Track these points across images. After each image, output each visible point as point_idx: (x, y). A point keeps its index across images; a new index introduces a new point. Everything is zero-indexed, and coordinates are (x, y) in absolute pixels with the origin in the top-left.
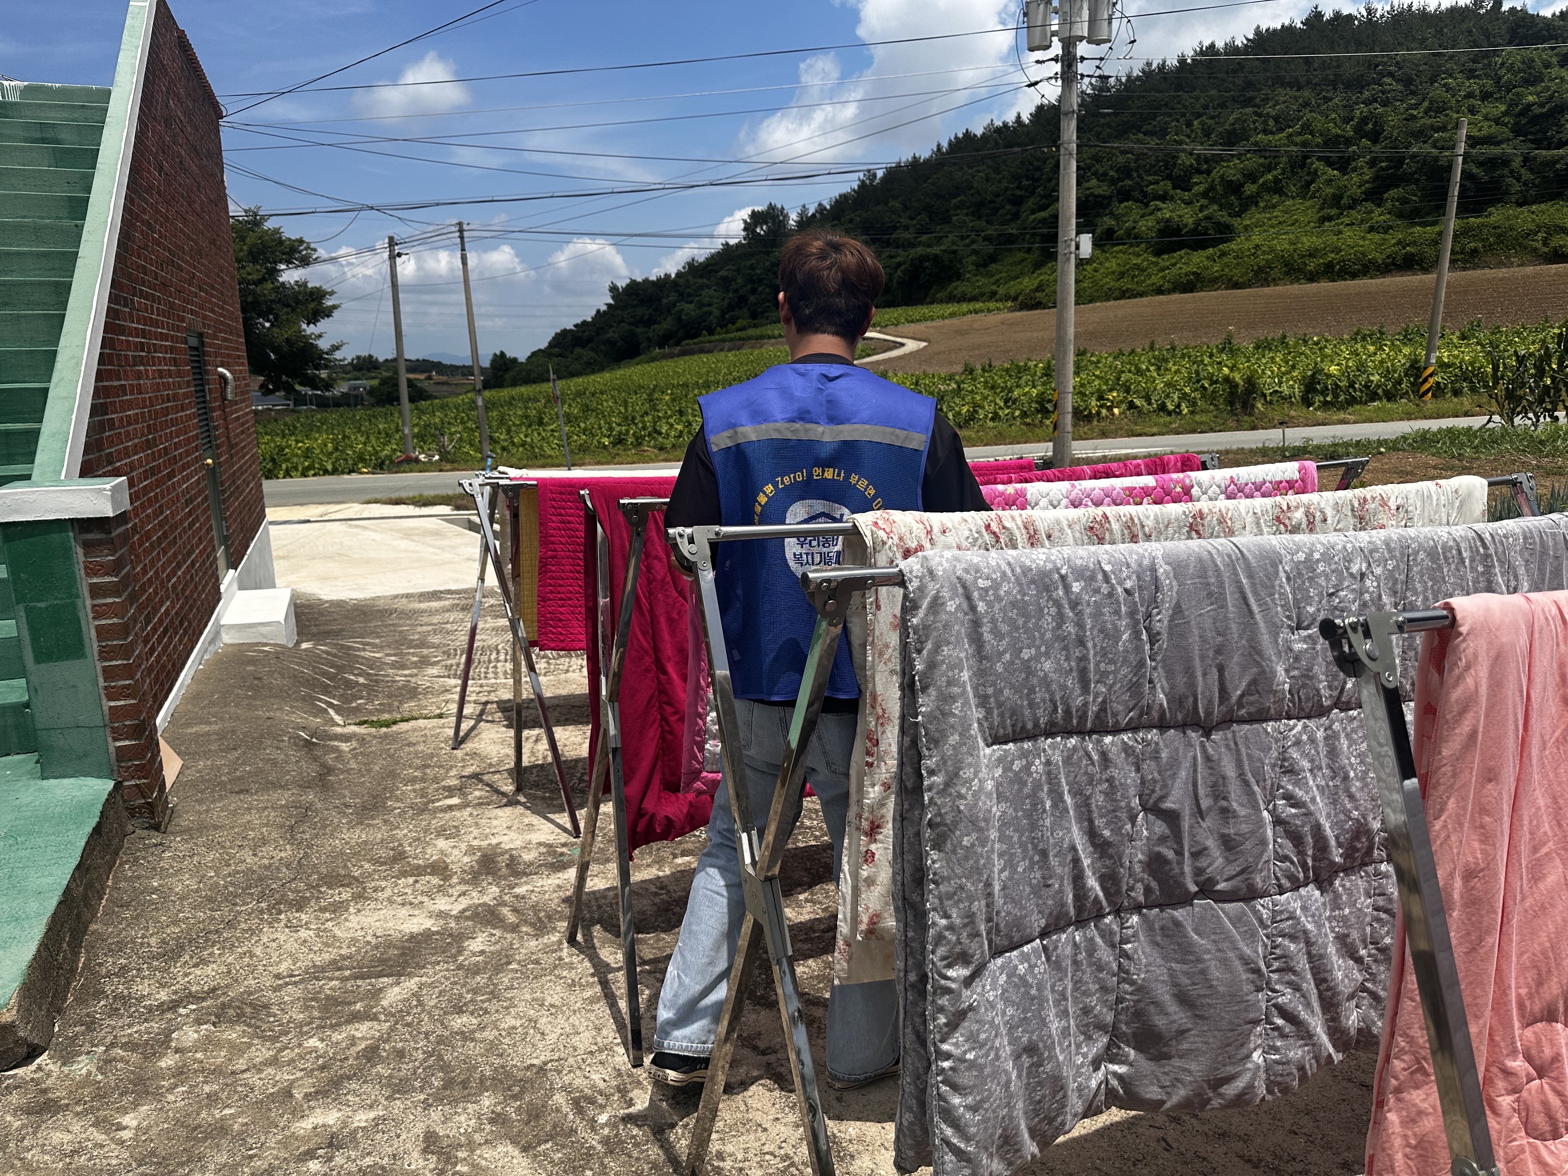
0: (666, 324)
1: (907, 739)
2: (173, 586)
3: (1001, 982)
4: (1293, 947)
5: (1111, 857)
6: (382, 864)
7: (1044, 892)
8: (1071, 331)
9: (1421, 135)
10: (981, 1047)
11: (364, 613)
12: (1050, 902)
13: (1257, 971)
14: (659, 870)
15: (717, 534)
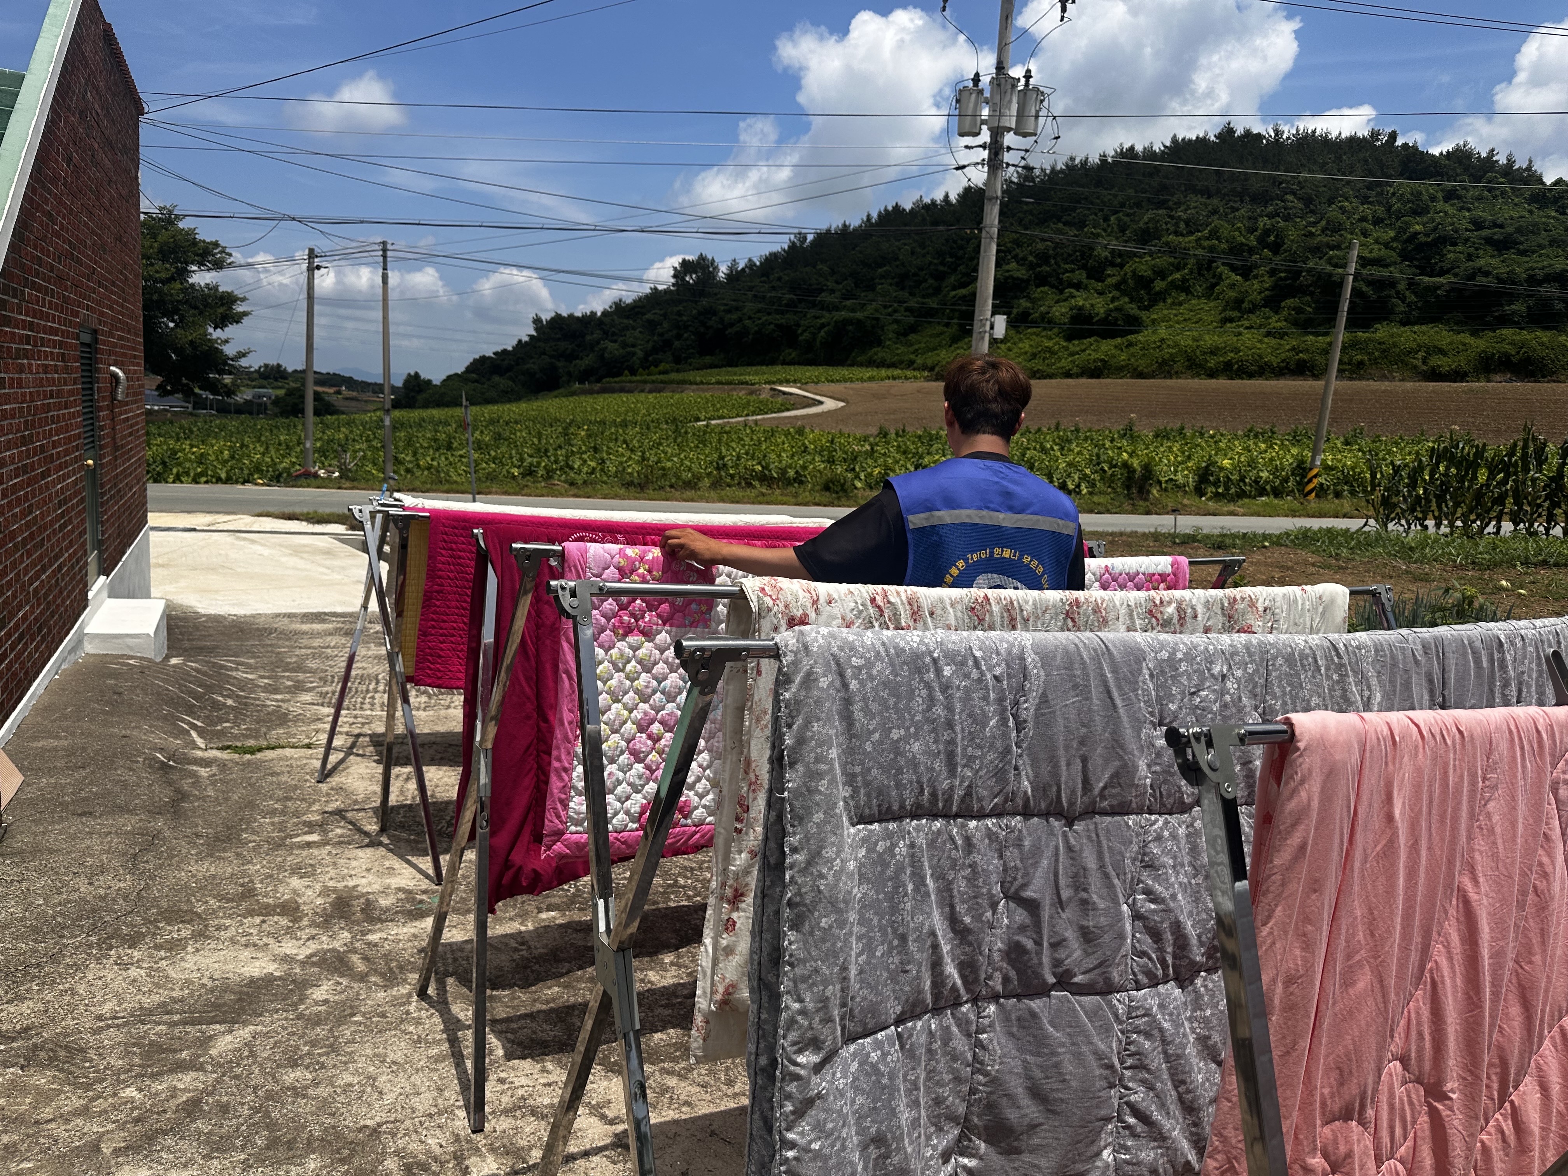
0: (587, 361)
1: (773, 814)
2: (35, 590)
3: (852, 1070)
4: (1147, 1044)
5: (970, 944)
6: (229, 901)
7: (902, 978)
9: (1317, 251)
10: (827, 1137)
11: (242, 631)
12: (907, 989)
13: (1111, 1067)
14: (521, 924)
15: (601, 589)
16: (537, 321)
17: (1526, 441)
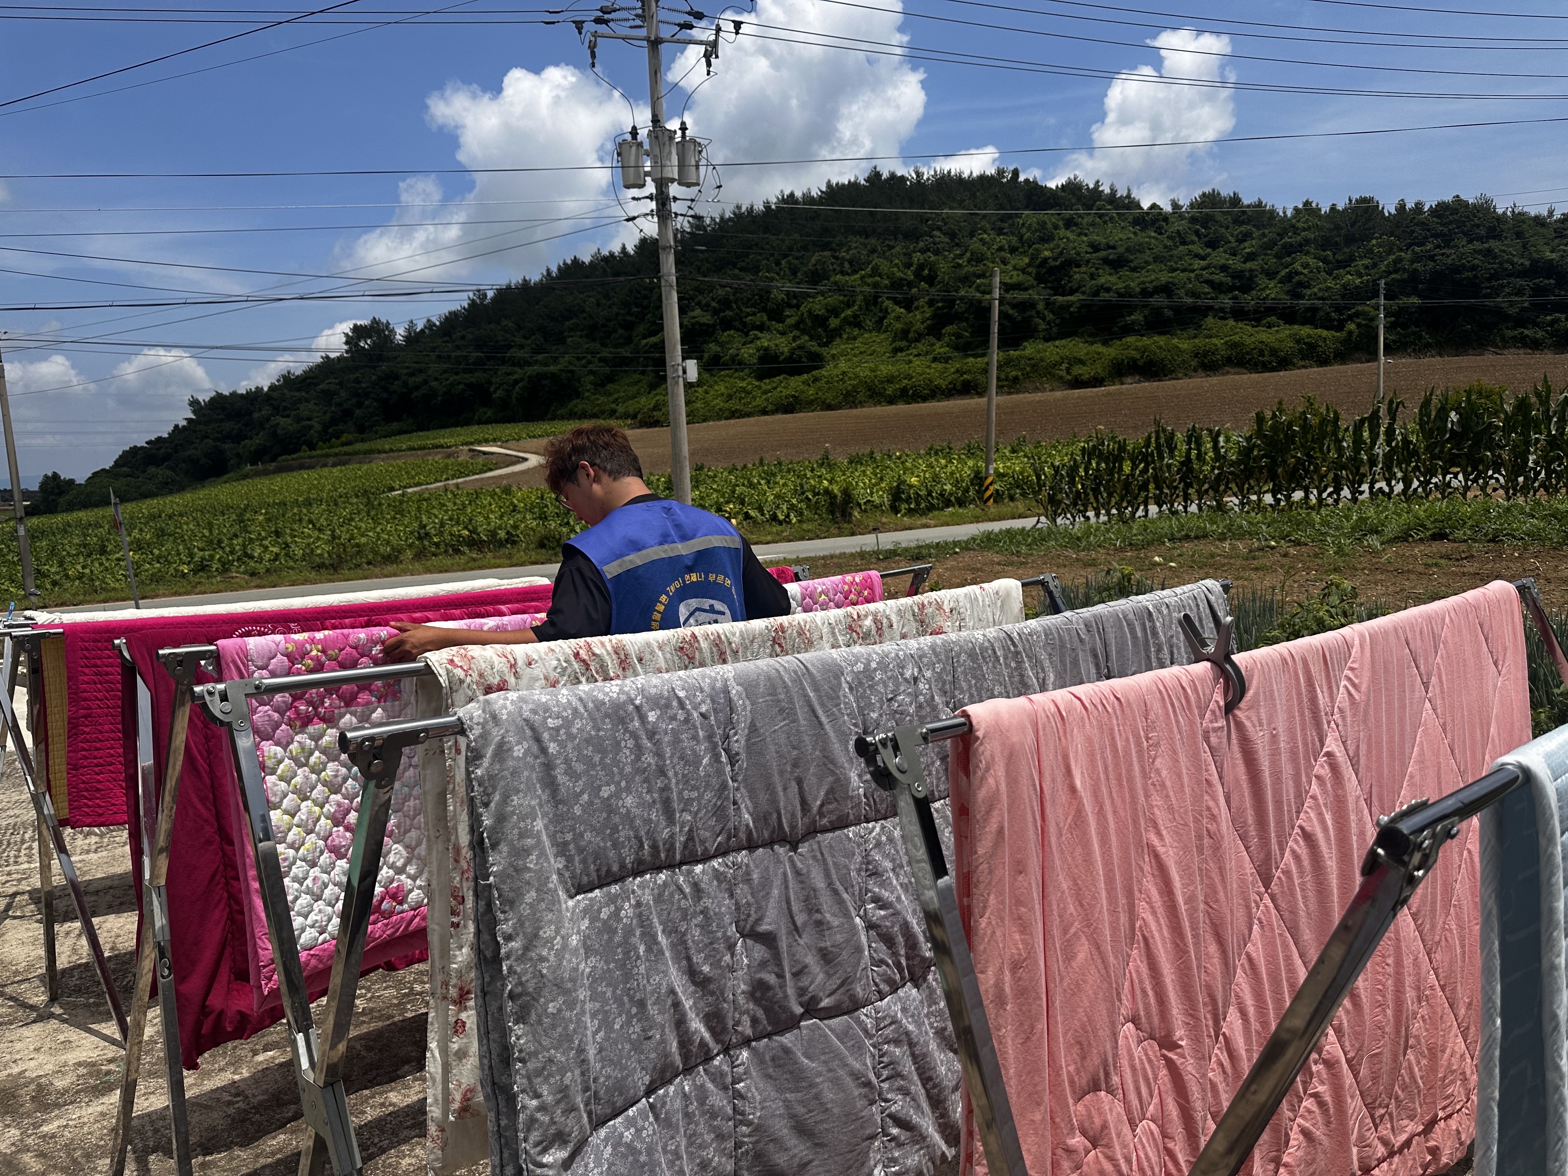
0: (257, 440)
1: (482, 903)
3: (606, 1156)
4: (898, 1051)
5: (712, 993)
7: (645, 1045)
8: (685, 449)
9: (966, 280)
12: (653, 1055)
13: (868, 1084)
14: (234, 1073)
15: (257, 687)
16: (194, 403)
17: (1157, 433)
